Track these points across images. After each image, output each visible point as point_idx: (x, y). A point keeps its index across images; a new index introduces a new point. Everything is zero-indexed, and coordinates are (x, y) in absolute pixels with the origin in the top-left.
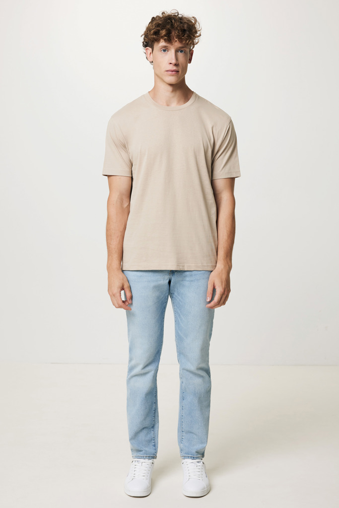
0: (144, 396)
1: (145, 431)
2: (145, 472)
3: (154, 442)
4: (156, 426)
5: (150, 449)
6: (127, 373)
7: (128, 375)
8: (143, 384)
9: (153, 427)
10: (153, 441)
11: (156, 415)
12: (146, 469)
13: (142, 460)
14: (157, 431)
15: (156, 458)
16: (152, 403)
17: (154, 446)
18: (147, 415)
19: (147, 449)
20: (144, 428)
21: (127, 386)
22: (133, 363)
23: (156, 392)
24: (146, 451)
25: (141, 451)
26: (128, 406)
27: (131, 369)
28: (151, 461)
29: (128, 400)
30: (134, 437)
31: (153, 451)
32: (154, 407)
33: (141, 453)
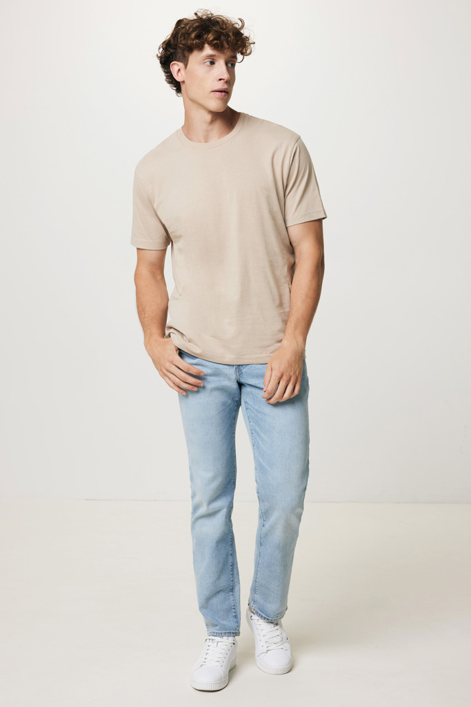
0: (214, 545)
1: (221, 596)
2: (221, 655)
3: (235, 612)
4: (236, 589)
5: (229, 623)
6: (190, 516)
7: (192, 517)
8: (213, 528)
9: (232, 590)
10: (234, 610)
11: (235, 573)
12: (223, 651)
13: (217, 639)
14: (238, 597)
15: (239, 635)
16: (227, 555)
17: (236, 617)
18: (221, 572)
19: (225, 622)
20: (218, 592)
21: (192, 533)
22: (197, 499)
23: (233, 538)
24: (224, 625)
25: (217, 625)
26: (195, 561)
27: (196, 508)
28: (231, 639)
29: (194, 552)
30: (205, 605)
31: (234, 625)
32: (230, 560)
33: (218, 627)
